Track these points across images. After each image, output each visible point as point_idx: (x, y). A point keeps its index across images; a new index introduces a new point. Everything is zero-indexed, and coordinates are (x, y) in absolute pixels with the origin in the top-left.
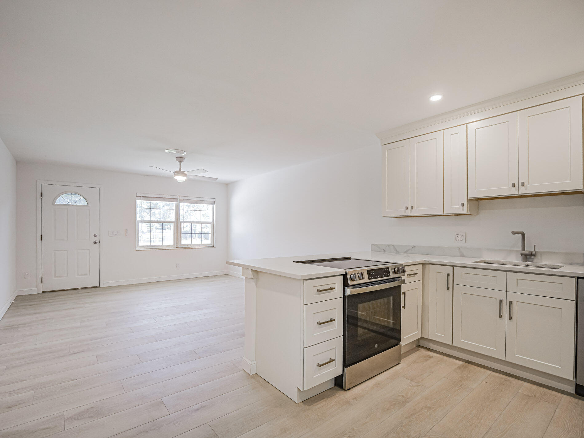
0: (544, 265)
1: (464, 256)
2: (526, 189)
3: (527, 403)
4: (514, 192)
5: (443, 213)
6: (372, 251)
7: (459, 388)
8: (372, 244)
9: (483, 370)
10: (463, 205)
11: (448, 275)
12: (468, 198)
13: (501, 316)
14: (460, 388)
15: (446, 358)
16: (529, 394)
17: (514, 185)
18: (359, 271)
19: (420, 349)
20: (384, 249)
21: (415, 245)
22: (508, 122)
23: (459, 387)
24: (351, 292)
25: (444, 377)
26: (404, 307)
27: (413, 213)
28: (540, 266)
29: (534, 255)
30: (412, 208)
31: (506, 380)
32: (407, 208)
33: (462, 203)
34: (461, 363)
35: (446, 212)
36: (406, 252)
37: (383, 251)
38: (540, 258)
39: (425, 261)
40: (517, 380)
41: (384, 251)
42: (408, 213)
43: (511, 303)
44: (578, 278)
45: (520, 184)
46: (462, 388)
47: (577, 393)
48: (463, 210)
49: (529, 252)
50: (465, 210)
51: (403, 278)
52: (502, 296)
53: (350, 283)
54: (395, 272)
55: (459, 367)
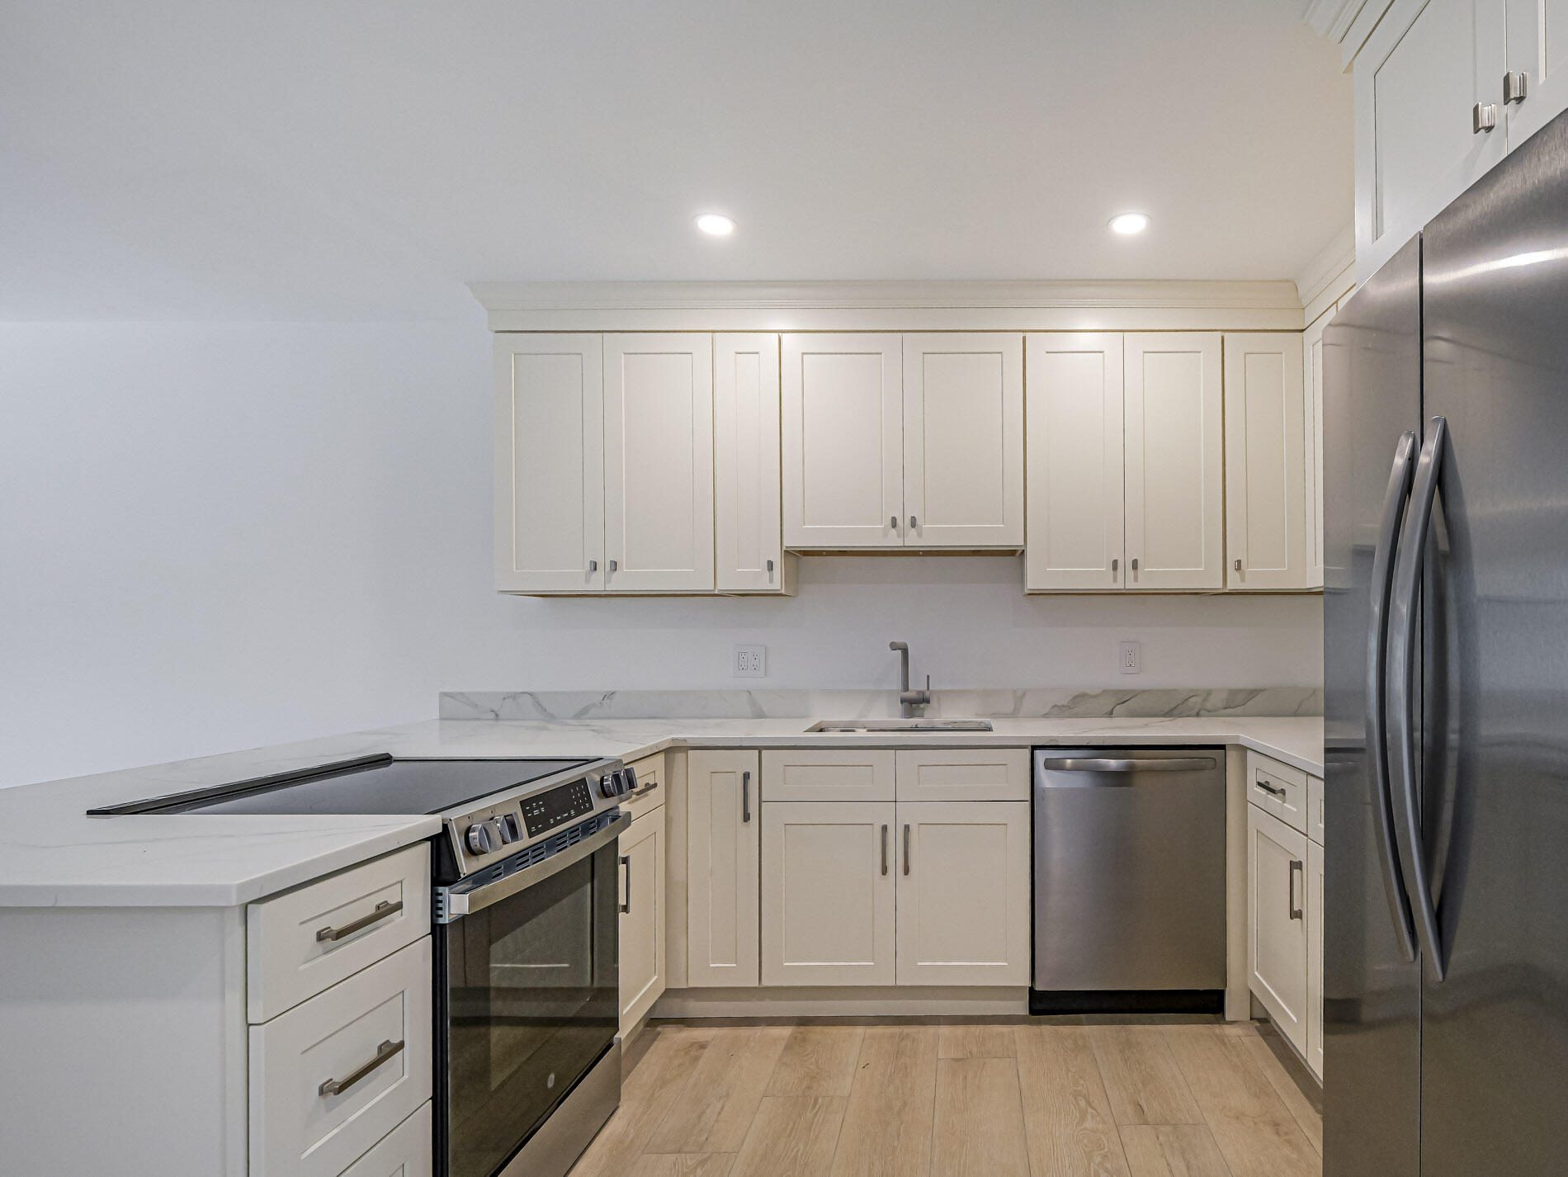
0: (948, 724)
1: (760, 715)
2: (920, 535)
3: (965, 1078)
4: (893, 541)
5: (712, 588)
6: (442, 719)
7: (815, 1111)
8: (444, 695)
9: (844, 1031)
10: (770, 565)
11: (746, 776)
12: (784, 548)
13: (884, 871)
14: (817, 1112)
15: (744, 1032)
16: (959, 1055)
17: (894, 523)
18: (493, 808)
19: (659, 1029)
20: (495, 709)
21: (613, 690)
22: (881, 354)
23: (814, 1107)
24: (472, 903)
25: (765, 1096)
26: (626, 909)
27: (618, 584)
28: (940, 726)
29: (927, 701)
30: (614, 566)
31: (903, 1039)
32: (595, 567)
33: (768, 561)
34: (786, 1032)
35: (722, 586)
36: (580, 715)
37: (492, 716)
38: (936, 706)
39: (673, 740)
40: (922, 1029)
41: (497, 715)
42: (597, 584)
43: (907, 828)
44: (1034, 748)
45: (908, 521)
46: (820, 1107)
47: (1033, 1011)
48: (771, 580)
49: (919, 692)
50: (777, 583)
51: (624, 807)
52: (884, 814)
53: (466, 866)
54: (605, 793)
55: (788, 1048)
